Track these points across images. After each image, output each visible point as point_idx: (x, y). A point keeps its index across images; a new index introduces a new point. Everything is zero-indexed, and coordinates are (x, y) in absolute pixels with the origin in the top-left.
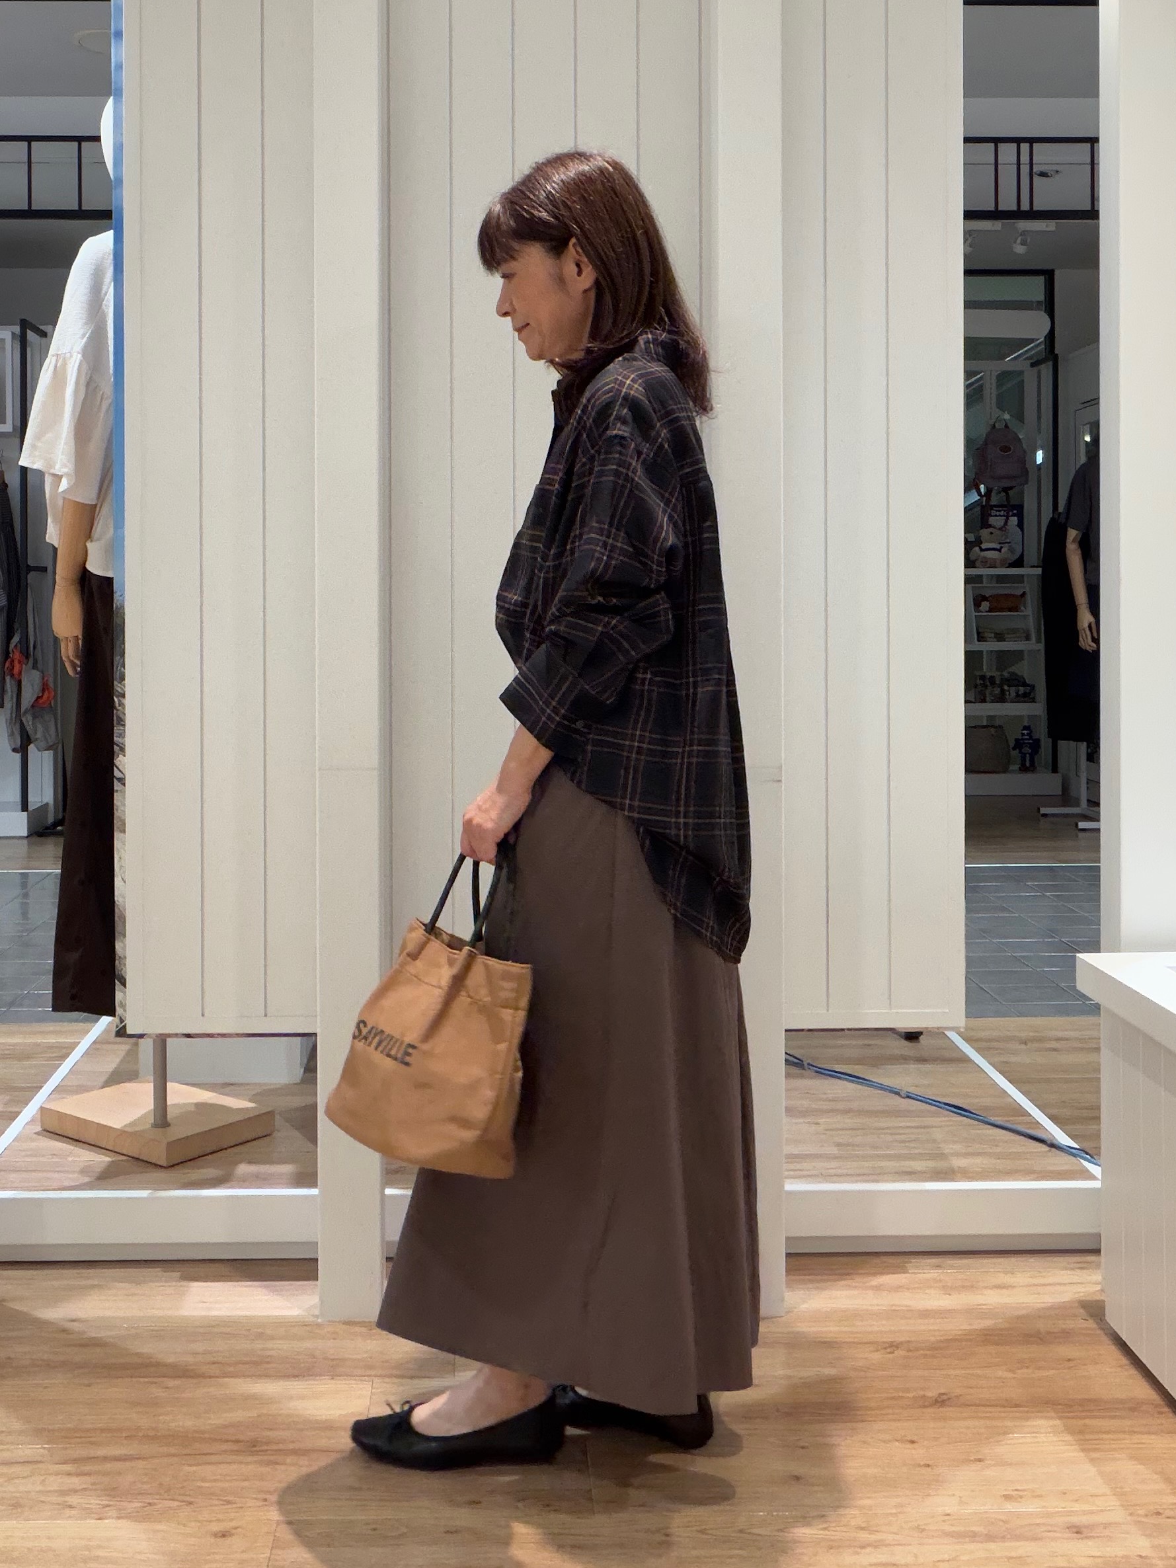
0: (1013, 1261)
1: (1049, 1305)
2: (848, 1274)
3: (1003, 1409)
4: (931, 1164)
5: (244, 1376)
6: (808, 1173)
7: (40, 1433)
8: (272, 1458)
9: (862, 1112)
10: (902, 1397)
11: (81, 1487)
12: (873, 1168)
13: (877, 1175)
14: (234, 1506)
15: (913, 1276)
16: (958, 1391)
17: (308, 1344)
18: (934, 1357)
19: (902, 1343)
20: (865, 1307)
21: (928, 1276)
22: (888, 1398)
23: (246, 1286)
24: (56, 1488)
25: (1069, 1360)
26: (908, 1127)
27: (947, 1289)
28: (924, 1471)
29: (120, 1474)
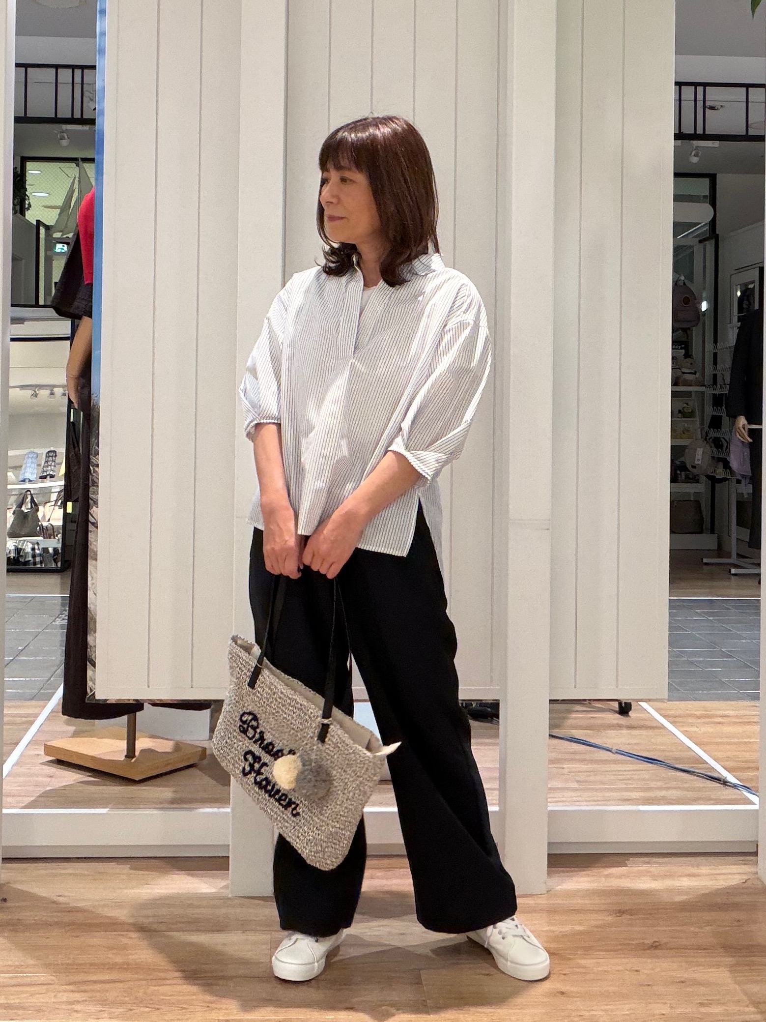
0: (699, 859)
1: (724, 887)
2: (589, 867)
3: (695, 951)
4: (642, 794)
5: (183, 931)
6: (559, 799)
7: (47, 966)
8: (209, 982)
9: (592, 761)
10: (629, 944)
11: (80, 1000)
12: (604, 796)
13: (607, 801)
14: (187, 1011)
15: (631, 868)
16: (665, 940)
17: (223, 911)
18: (647, 919)
19: (627, 910)
20: (600, 888)
21: (641, 868)
22: (620, 945)
23: (176, 874)
24: (65, 1000)
25: (739, 921)
26: (625, 771)
27: (655, 877)
28: (646, 988)
29: (107, 991)
